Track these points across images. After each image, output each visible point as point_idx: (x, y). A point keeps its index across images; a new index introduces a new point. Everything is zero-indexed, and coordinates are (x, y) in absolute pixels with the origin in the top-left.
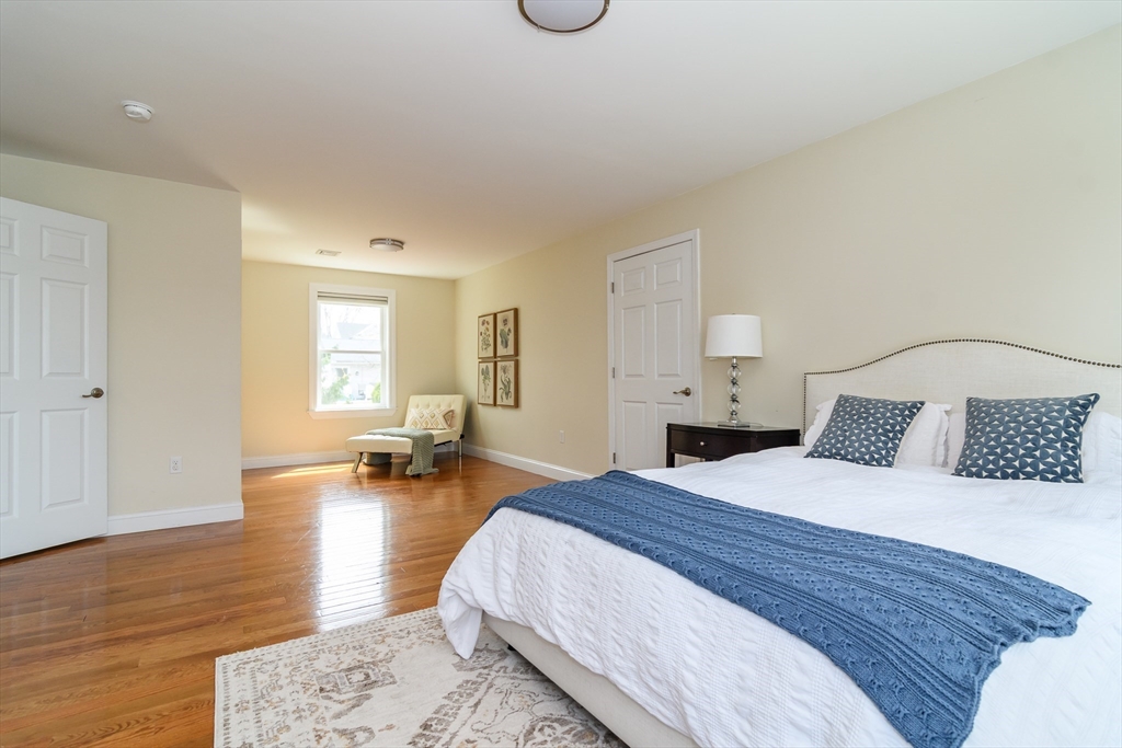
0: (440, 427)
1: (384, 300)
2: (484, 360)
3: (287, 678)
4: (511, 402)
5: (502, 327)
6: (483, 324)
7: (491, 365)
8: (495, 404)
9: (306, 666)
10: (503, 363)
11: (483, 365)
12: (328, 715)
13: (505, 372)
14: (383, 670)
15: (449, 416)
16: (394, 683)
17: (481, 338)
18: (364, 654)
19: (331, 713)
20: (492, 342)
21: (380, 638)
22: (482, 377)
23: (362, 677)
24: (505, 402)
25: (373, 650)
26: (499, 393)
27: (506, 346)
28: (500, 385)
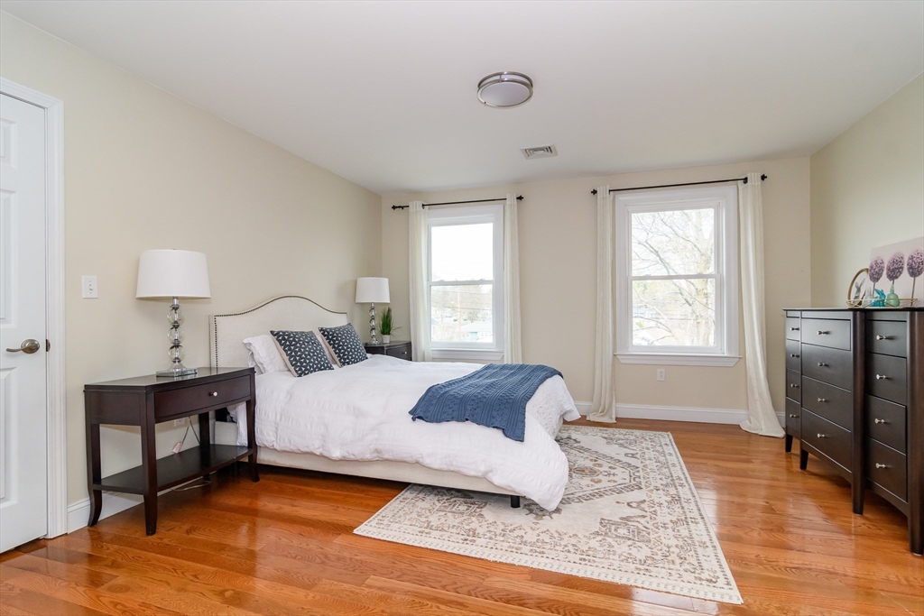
3: (673, 553)
9: (657, 555)
12: (648, 519)
14: (604, 529)
16: (603, 519)
18: (610, 546)
19: (646, 519)
21: (590, 553)
23: (619, 530)
25: (601, 546)
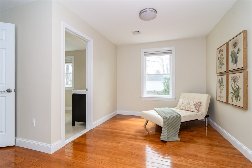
0: (192, 110)
1: (170, 53)
2: (220, 74)
4: (240, 103)
5: (232, 50)
6: (220, 52)
7: (224, 77)
8: (227, 103)
10: (233, 75)
11: (220, 78)
13: (234, 81)
15: (198, 105)
17: (218, 61)
20: (225, 61)
22: (219, 85)
24: (235, 103)
26: (230, 96)
27: (236, 62)
28: (230, 90)
